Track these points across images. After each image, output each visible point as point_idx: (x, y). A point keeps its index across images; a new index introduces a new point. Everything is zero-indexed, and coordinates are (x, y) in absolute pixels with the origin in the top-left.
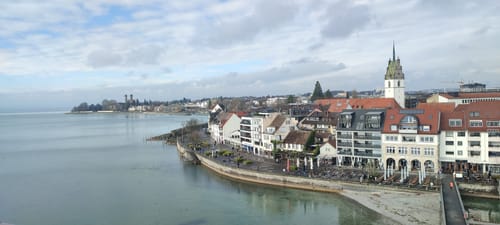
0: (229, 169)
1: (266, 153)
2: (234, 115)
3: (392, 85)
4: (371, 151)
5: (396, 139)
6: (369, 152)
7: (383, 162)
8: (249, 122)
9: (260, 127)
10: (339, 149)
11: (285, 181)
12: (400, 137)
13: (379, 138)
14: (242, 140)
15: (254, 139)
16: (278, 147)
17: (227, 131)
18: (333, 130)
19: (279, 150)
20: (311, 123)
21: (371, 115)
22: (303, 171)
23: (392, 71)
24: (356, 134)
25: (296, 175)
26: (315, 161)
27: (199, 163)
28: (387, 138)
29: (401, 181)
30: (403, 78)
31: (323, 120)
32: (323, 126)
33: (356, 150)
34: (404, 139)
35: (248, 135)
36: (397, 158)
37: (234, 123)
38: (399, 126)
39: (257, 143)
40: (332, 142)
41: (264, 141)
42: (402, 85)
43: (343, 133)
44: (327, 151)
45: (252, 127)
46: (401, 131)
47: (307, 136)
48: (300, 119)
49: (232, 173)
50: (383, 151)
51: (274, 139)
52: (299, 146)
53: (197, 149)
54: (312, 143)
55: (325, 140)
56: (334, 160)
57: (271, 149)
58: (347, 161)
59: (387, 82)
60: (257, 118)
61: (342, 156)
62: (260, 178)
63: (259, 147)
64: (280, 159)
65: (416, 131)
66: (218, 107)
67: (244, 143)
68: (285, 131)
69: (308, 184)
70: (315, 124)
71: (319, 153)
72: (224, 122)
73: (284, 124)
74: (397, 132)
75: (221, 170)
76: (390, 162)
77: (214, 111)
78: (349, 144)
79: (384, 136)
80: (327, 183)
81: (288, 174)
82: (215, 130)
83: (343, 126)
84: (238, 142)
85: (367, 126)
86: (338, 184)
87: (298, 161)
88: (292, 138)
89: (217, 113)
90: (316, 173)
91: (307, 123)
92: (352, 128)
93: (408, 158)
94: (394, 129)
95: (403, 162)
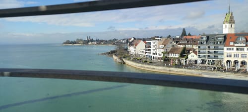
0: (140, 65)
1: (159, 59)
2: (142, 41)
3: (227, 27)
4: (217, 56)
5: (233, 49)
6: (216, 57)
7: (225, 61)
8: (150, 43)
9: (156, 45)
10: (199, 56)
11: (170, 70)
12: (235, 48)
13: (223, 49)
14: (146, 53)
15: (152, 52)
16: (166, 55)
17: (139, 49)
18: (195, 47)
19: (166, 57)
20: (183, 44)
21: (218, 37)
22: (180, 65)
23: (228, 19)
24: (209, 47)
25: (176, 67)
26: (185, 62)
27: (124, 63)
28: (228, 49)
29: (236, 70)
30: (234, 23)
31: (189, 42)
32: (189, 46)
33: (209, 56)
34: (237, 49)
35: (149, 50)
36: (232, 60)
37: (141, 46)
38: (235, 42)
39: (154, 54)
40: (196, 53)
41: (158, 52)
42: (233, 26)
43: (202, 47)
44: (192, 57)
45: (152, 45)
46: (236, 45)
47: (181, 50)
48: (177, 42)
49: (141, 67)
50: (225, 55)
51: (163, 51)
52: (177, 55)
53: (124, 57)
54: (184, 53)
55: (191, 52)
56: (196, 61)
57: (162, 56)
58: (203, 62)
59: (224, 25)
60: (155, 41)
61: (200, 59)
62: (157, 69)
63: (155, 56)
64: (166, 60)
65: (245, 45)
66: (133, 39)
67: (147, 54)
68: (170, 48)
69: (183, 71)
70: (185, 44)
71: (187, 58)
72: (136, 45)
73: (169, 44)
74: (234, 46)
75: (136, 66)
76: (228, 61)
77: (131, 41)
78: (204, 53)
79: (225, 48)
80: (193, 71)
81: (172, 66)
82: (131, 49)
83: (202, 43)
84: (144, 54)
85: (215, 43)
86: (200, 71)
87: (177, 62)
88: (173, 51)
89: (133, 41)
90: (186, 66)
91: (180, 44)
92: (207, 44)
93: (239, 60)
94: (232, 44)
95: (236, 62)
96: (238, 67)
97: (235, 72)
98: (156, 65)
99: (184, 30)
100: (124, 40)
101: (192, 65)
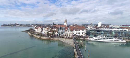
0: (39, 37)
2: (40, 27)
3: (65, 23)
6: (63, 34)
8: (43, 29)
9: (45, 29)
10: (58, 33)
17: (38, 30)
18: (57, 30)
21: (63, 28)
22: (53, 37)
23: (66, 21)
25: (52, 37)
26: (54, 35)
27: (33, 36)
32: (55, 29)
35: (43, 31)
42: (67, 23)
44: (56, 33)
50: (65, 33)
51: (47, 31)
53: (33, 33)
54: (54, 32)
56: (57, 35)
57: (47, 33)
58: (59, 35)
63: (45, 33)
64: (48, 35)
68: (49, 30)
72: (38, 28)
76: (66, 35)
77: (35, 26)
78: (60, 32)
79: (65, 31)
80: (57, 38)
81: (50, 37)
82: (36, 30)
83: (59, 30)
84: (41, 32)
85: (63, 30)
86: (58, 39)
87: (52, 35)
88: (50, 31)
89: (36, 27)
91: (53, 29)
92: (60, 30)
93: (68, 34)
94: (67, 30)
95: (68, 35)
96: (68, 36)
98: (45, 37)
100: (33, 25)
101: (56, 36)
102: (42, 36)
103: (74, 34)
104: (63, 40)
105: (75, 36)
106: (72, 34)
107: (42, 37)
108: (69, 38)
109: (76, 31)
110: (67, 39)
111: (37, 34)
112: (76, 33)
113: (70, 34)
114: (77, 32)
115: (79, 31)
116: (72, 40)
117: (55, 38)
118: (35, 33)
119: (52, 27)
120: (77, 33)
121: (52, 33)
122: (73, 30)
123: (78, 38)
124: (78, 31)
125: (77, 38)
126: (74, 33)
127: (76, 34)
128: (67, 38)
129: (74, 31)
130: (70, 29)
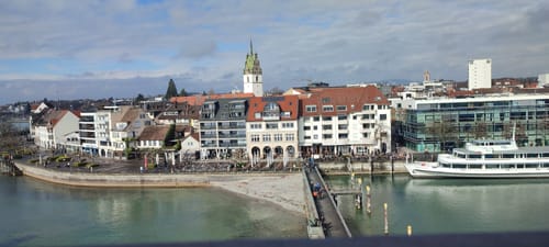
0: (68, 175)
1: (116, 154)
2: (69, 113)
3: (251, 80)
4: (236, 141)
5: (260, 126)
6: (234, 143)
7: (249, 150)
8: (91, 119)
9: (107, 123)
10: (203, 142)
11: (143, 181)
12: (264, 124)
13: (244, 127)
14: (83, 141)
15: (99, 138)
16: (132, 145)
17: (58, 134)
18: (195, 123)
19: (133, 150)
20: (169, 118)
21: (235, 105)
22: (165, 167)
23: (251, 65)
24: (220, 124)
25: (157, 172)
26: (176, 157)
27: (20, 174)
28: (252, 126)
29: (268, 166)
30: (261, 73)
31: (183, 113)
32: (183, 121)
33: (221, 142)
34: (268, 126)
35: (91, 135)
36: (261, 145)
37: (69, 123)
38: (263, 114)
39: (103, 143)
40: (195, 135)
41: (112, 140)
42: (260, 79)
43: (207, 123)
44: (190, 145)
45: (96, 124)
46: (265, 118)
47: (165, 132)
48: (156, 114)
49: (70, 179)
50: (249, 138)
51: (125, 136)
52: (157, 142)
53: (19, 158)
54: (173, 138)
55: (186, 134)
56: (198, 154)
57: (123, 147)
58: (212, 154)
59: (245, 77)
60: (102, 113)
61: (206, 149)
62: (111, 181)
63: (106, 148)
64: (134, 159)
65: (278, 118)
66: (43, 106)
67: (85, 145)
68: (140, 128)
69: (171, 180)
70: (174, 118)
71: (180, 148)
72: (54, 122)
73: (138, 118)
74: (261, 120)
75: (55, 178)
76: (255, 150)
77: (38, 111)
78: (212, 136)
79: (248, 125)
80: (192, 177)
81: (146, 172)
82: (41, 135)
83: (207, 117)
84: (77, 145)
85: (231, 116)
86: (205, 176)
87: (157, 158)
88: (149, 134)
89: (43, 112)
90: (179, 168)
91: (164, 118)
92: (216, 118)
93: (273, 145)
94: (258, 116)
95: (267, 150)
96: (270, 160)
97: (265, 170)
98: (109, 173)
99: (172, 83)
101: (190, 164)
102: (88, 171)
103: (308, 143)
104: (236, 184)
105: (316, 157)
106: (295, 144)
107: (84, 179)
108: (277, 168)
109: (320, 123)
110: (261, 177)
111: (53, 160)
112: (326, 136)
113: (284, 145)
114: (329, 127)
115: (343, 122)
116: (299, 178)
117: (180, 178)
118: (35, 153)
119: (157, 110)
120: (328, 132)
121: (158, 145)
122: (301, 113)
123: (340, 166)
124: (335, 121)
125: (332, 166)
126: (308, 133)
127: (320, 140)
128: (260, 168)
129: (311, 123)
130: (281, 111)
